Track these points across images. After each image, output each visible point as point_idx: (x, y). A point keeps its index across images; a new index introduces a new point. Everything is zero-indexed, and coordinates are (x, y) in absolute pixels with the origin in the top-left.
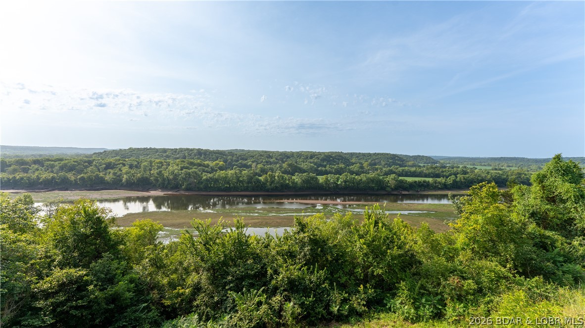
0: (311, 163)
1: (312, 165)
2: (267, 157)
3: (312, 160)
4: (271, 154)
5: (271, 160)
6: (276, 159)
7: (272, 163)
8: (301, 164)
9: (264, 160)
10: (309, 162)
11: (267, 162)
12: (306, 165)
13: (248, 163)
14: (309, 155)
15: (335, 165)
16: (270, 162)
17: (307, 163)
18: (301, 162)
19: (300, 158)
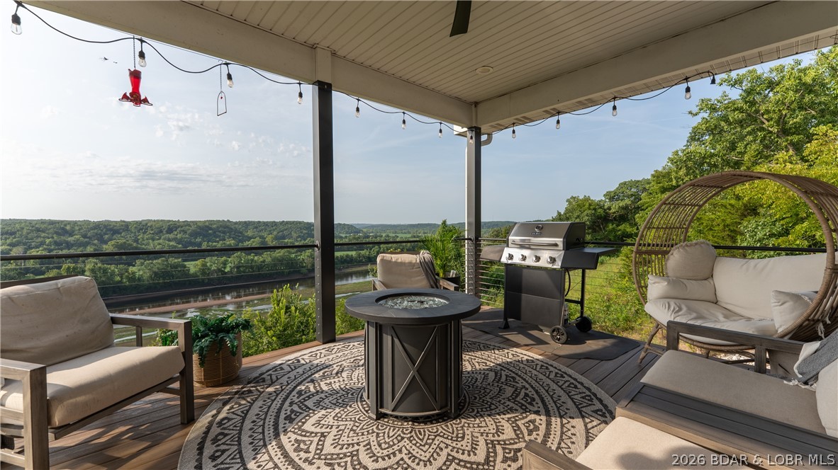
0: (169, 240)
1: (171, 243)
2: (57, 233)
3: (171, 236)
4: (68, 228)
5: (70, 239)
6: (85, 236)
7: (73, 245)
8: (148, 244)
9: (48, 241)
10: (164, 239)
11: (56, 243)
12: (160, 244)
14: (165, 227)
15: (218, 242)
16: (67, 243)
17: (161, 241)
18: (147, 239)
19: (144, 233)
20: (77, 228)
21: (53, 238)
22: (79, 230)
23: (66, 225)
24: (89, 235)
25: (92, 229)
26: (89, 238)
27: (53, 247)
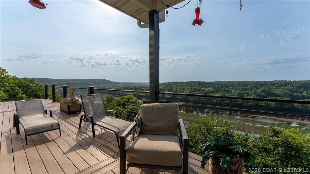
0: (285, 89)
1: (286, 91)
2: (243, 85)
3: (286, 88)
4: (247, 84)
5: (247, 87)
6: (251, 87)
7: (248, 89)
8: (274, 91)
9: (241, 88)
10: (283, 89)
11: (243, 89)
12: (280, 91)
13: (229, 89)
16: (246, 89)
17: (280, 90)
18: (274, 88)
19: (273, 86)
20: (249, 84)
21: (242, 87)
22: (250, 84)
23: (246, 83)
24: (253, 86)
25: (254, 84)
26: (253, 87)
27: (242, 90)
